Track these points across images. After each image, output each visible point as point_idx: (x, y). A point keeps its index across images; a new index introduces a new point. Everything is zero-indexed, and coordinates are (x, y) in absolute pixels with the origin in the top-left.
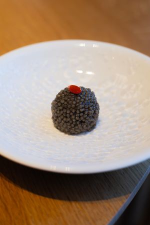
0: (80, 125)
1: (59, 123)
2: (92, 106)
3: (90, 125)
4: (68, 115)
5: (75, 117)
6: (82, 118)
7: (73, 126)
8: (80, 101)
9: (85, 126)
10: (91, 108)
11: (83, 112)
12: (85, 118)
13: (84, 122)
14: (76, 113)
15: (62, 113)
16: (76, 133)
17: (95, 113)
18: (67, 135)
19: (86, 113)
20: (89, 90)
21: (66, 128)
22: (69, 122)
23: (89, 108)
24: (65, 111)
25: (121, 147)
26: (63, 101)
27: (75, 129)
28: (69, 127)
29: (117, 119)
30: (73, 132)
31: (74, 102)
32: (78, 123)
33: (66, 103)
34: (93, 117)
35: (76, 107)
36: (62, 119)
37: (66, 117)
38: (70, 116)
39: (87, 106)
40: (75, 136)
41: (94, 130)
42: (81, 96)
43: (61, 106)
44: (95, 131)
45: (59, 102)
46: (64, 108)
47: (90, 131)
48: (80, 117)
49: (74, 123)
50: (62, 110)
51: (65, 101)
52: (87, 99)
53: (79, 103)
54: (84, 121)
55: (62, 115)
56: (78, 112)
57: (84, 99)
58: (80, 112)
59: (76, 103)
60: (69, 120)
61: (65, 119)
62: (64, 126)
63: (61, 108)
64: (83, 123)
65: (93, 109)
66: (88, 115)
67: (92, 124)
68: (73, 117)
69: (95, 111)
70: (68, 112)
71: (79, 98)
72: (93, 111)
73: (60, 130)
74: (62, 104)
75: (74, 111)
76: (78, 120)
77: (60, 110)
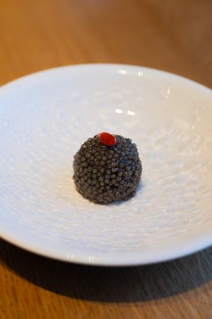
0: (110, 192)
1: (82, 185)
2: (129, 165)
3: (126, 191)
4: (94, 176)
5: (104, 179)
6: (114, 182)
7: (100, 191)
8: (113, 157)
9: (118, 193)
10: (128, 168)
11: (116, 173)
12: (118, 182)
13: (117, 187)
14: (105, 173)
15: (86, 172)
16: (105, 202)
17: (133, 175)
18: (92, 204)
19: (121, 174)
20: (128, 140)
21: (92, 193)
22: (94, 185)
23: (124, 168)
24: (90, 169)
25: (166, 229)
26: (88, 155)
27: (104, 196)
28: (95, 193)
29: (168, 186)
30: (101, 200)
31: (104, 158)
32: (108, 188)
33: (92, 158)
34: (132, 181)
35: (106, 165)
36: (86, 181)
37: (92, 179)
38: (97, 178)
39: (122, 165)
40: (103, 206)
41: (133, 199)
42: (116, 149)
43: (85, 161)
44: (133, 201)
45: (84, 155)
46: (89, 165)
47: (127, 200)
48: (111, 179)
49: (102, 188)
50: (87, 168)
51: (92, 155)
52: (123, 154)
53: (110, 159)
54: (116, 185)
55: (86, 174)
56: (108, 172)
57: (120, 155)
58: (112, 173)
59: (108, 159)
60: (94, 182)
61: (89, 181)
62: (89, 191)
63: (85, 164)
64: (115, 189)
65: (131, 169)
66: (123, 177)
67: (129, 191)
68: (101, 179)
69: (134, 173)
70: (95, 171)
71: (112, 152)
72: (131, 173)
73: (84, 195)
74: (87, 159)
75: (102, 171)
76: (108, 184)
77: (84, 168)
